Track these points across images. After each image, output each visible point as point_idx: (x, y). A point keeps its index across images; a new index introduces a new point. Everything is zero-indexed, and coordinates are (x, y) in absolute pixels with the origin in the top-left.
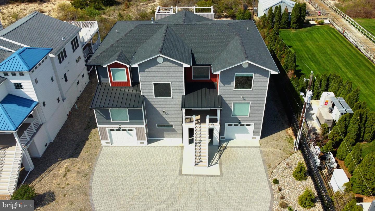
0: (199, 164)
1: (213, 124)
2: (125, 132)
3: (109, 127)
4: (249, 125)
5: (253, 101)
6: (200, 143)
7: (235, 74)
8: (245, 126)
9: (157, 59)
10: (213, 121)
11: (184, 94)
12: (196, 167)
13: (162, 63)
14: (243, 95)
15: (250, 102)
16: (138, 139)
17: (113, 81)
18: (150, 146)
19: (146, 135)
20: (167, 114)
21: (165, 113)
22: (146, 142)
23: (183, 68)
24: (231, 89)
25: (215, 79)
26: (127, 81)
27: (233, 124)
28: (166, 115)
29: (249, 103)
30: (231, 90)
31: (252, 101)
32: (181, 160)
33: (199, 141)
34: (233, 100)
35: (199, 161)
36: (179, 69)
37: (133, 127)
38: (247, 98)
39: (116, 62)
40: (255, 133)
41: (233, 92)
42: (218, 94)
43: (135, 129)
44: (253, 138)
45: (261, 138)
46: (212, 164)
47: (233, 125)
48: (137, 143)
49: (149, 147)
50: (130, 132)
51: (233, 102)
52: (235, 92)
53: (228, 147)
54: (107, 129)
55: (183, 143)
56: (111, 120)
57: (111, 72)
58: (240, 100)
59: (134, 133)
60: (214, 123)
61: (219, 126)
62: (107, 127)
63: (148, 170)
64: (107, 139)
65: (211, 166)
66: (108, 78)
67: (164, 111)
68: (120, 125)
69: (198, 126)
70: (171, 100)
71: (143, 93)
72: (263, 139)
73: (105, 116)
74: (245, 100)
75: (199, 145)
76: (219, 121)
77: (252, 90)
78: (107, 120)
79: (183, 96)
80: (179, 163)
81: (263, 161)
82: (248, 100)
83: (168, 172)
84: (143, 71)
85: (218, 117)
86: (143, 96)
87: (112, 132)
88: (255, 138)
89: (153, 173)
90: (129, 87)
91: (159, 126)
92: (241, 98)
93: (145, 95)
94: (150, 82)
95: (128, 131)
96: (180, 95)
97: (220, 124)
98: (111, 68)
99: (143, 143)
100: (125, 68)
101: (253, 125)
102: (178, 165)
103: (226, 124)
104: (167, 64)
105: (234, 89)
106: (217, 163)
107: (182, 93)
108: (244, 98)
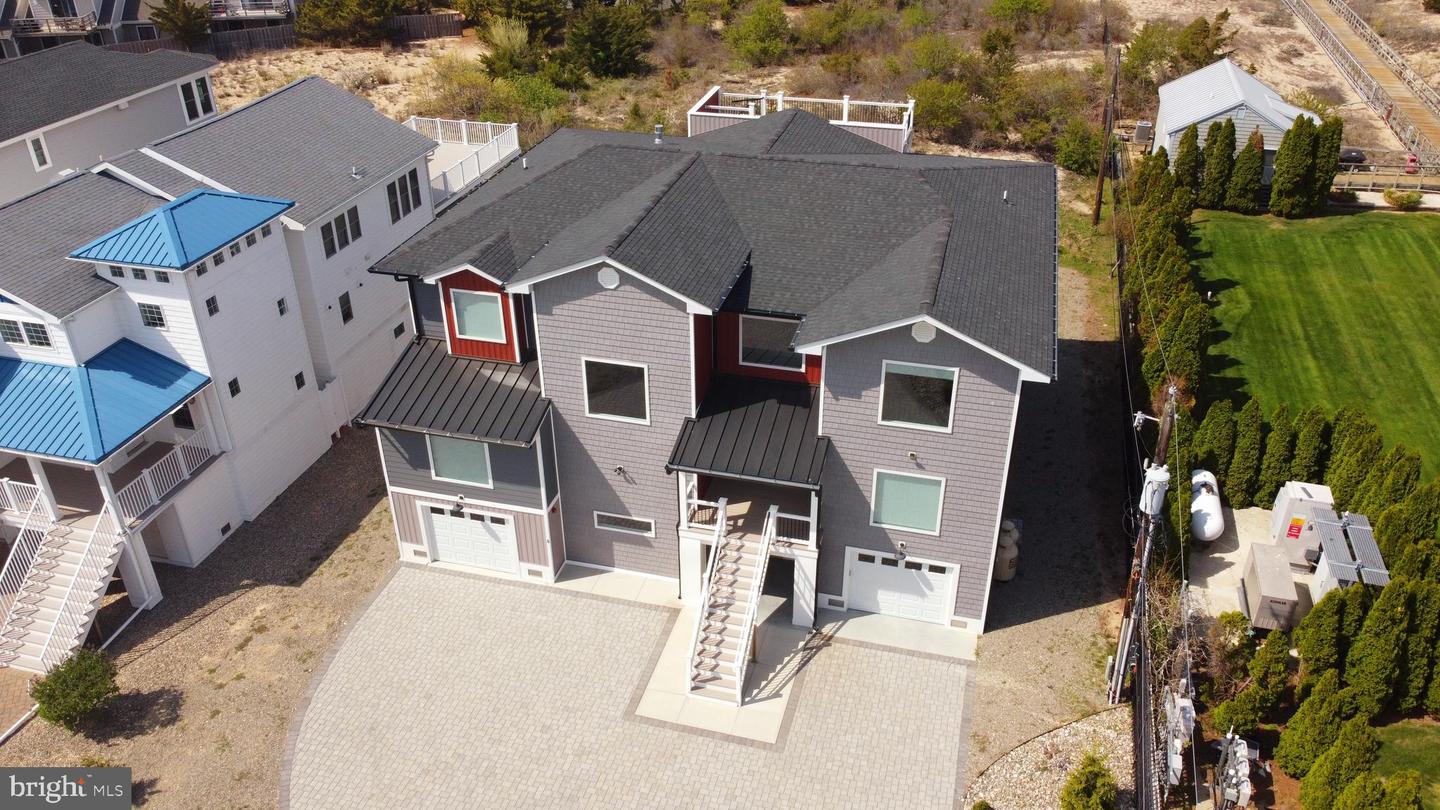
0: (709, 686)
1: (791, 544)
2: (480, 524)
3: (426, 499)
4: (942, 570)
5: (954, 478)
6: (727, 606)
7: (885, 362)
8: (925, 571)
9: (599, 273)
10: (792, 530)
11: (694, 416)
12: (696, 697)
13: (615, 289)
14: (913, 448)
15: (943, 480)
16: (521, 559)
17: (458, 336)
18: (560, 591)
19: (549, 547)
20: (630, 481)
21: (625, 478)
22: (548, 571)
23: (691, 319)
24: (870, 418)
26: (504, 341)
27: (879, 555)
28: (626, 484)
29: (940, 482)
30: (868, 424)
31: (949, 477)
32: (654, 661)
33: (725, 601)
34: (875, 460)
35: (709, 674)
36: (677, 319)
37: (505, 511)
38: (930, 462)
39: (467, 271)
40: (962, 606)
41: (876, 431)
42: (820, 433)
43: (509, 518)
44: (953, 623)
45: (988, 628)
46: (760, 697)
47: (878, 561)
48: (519, 571)
49: (557, 589)
50: (496, 527)
51: (876, 471)
52: (882, 432)
53: (844, 641)
54: (419, 503)
55: (680, 598)
56: (433, 472)
57: (453, 304)
58: (903, 465)
59: (508, 532)
60: (793, 540)
61: (816, 555)
62: (420, 498)
63: (523, 676)
64: (418, 541)
65: (753, 701)
66: (442, 321)
67: (620, 469)
68: (461, 498)
69: (734, 541)
70: (646, 429)
71: (548, 393)
72: (993, 634)
74: (920, 467)
75: (724, 613)
76: (813, 535)
77: (950, 432)
78: (413, 472)
79: (688, 421)
80: (638, 671)
81: (966, 720)
82: (934, 469)
83: (587, 697)
84: (546, 311)
85: (813, 520)
86: (546, 403)
87: (435, 516)
88: (964, 625)
89: (533, 692)
90: (513, 365)
91: (603, 520)
92: (907, 459)
93: (554, 400)
94: (574, 356)
95: (488, 522)
96: (678, 416)
97: (818, 546)
98: (452, 290)
99: (539, 574)
100: (499, 296)
101: (954, 569)
102: (635, 678)
103: (851, 553)
104: (631, 295)
105: (880, 422)
106: (777, 695)
107: (687, 411)
108: (919, 461)
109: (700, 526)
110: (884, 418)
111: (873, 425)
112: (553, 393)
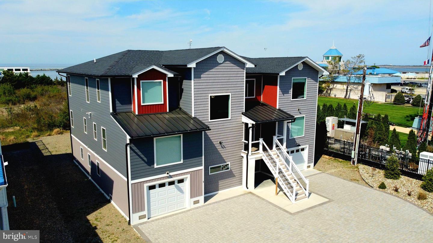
0: (298, 196)
2: (173, 186)
3: (149, 181)
4: (303, 149)
7: (293, 78)
8: (300, 151)
9: (218, 57)
11: (244, 111)
13: (222, 63)
14: (298, 107)
15: (305, 116)
16: (191, 197)
17: (142, 104)
20: (223, 147)
21: (221, 146)
22: (202, 198)
24: (289, 99)
25: (260, 97)
26: (163, 103)
27: (290, 150)
28: (223, 149)
31: (306, 114)
38: (302, 111)
39: (153, 69)
40: (309, 159)
41: (291, 103)
42: (277, 108)
43: (188, 176)
44: (308, 167)
47: (290, 152)
48: (190, 204)
49: (206, 205)
50: (180, 185)
54: (145, 186)
55: (248, 188)
58: (297, 114)
59: (186, 185)
62: (146, 182)
64: (143, 209)
67: (220, 142)
68: (167, 174)
70: (230, 121)
73: (145, 159)
74: (301, 114)
76: (285, 144)
77: (305, 99)
79: (243, 113)
80: (271, 206)
82: (303, 113)
84: (198, 76)
85: (285, 138)
86: (194, 119)
87: (152, 191)
88: (310, 167)
90: (166, 113)
91: (211, 170)
92: (297, 111)
93: (197, 116)
94: (206, 95)
95: (176, 184)
98: (142, 81)
99: (198, 202)
100: (162, 81)
101: (307, 148)
102: (274, 208)
104: (228, 65)
105: (292, 100)
107: (242, 110)
108: (300, 111)
109: (255, 152)
110: (292, 99)
111: (290, 101)
112: (197, 114)
